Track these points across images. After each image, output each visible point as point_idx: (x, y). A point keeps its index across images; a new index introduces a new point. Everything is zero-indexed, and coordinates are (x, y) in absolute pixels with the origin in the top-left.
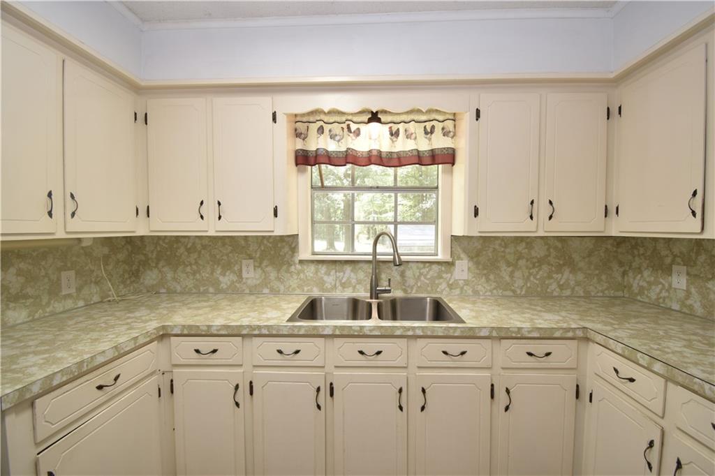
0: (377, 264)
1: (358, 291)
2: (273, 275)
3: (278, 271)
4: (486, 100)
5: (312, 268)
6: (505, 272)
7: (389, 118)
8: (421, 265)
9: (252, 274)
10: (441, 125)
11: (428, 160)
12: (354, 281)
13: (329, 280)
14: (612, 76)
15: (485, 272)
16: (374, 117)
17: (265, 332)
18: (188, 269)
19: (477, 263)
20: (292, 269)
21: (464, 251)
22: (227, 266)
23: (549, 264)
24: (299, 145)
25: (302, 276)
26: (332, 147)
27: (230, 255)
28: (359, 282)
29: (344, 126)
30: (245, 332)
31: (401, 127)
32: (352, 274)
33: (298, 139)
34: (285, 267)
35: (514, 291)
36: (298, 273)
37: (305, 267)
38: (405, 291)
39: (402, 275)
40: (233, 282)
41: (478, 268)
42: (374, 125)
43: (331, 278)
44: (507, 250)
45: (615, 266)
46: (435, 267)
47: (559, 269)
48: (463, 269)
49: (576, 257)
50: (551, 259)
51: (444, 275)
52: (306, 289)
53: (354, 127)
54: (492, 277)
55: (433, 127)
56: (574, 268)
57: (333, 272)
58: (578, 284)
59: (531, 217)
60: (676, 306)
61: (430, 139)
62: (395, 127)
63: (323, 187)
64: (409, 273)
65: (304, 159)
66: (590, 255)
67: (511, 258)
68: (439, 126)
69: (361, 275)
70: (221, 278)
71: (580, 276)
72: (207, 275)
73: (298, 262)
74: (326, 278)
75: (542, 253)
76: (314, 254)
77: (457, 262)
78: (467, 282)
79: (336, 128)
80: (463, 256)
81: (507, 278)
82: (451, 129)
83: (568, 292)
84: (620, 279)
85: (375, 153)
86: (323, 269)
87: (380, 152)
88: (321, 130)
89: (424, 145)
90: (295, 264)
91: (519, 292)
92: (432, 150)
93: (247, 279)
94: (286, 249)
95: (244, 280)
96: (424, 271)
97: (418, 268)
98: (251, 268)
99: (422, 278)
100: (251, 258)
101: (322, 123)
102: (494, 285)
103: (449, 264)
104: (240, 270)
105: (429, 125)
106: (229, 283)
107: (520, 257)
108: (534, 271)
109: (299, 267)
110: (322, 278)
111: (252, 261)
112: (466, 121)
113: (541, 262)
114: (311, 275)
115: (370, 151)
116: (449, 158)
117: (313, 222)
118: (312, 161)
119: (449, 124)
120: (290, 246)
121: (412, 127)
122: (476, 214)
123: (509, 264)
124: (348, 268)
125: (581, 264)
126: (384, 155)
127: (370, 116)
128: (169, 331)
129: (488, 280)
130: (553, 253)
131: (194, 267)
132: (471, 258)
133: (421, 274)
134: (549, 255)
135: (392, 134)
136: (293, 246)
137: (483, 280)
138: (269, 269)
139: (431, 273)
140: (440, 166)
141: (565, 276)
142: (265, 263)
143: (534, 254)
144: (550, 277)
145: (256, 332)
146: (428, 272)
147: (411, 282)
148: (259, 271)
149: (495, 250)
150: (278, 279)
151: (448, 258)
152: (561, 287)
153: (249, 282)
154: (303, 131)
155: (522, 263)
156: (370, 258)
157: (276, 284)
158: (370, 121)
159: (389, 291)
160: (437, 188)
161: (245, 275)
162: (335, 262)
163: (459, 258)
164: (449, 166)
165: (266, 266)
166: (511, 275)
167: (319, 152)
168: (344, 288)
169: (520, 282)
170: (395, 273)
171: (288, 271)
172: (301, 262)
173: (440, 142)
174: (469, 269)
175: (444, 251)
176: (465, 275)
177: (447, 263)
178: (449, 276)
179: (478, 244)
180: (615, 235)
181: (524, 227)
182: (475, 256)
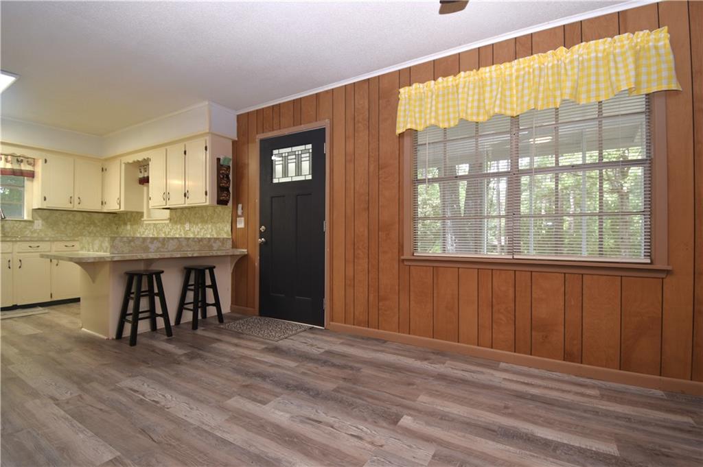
4: (48, 157)
6: (62, 226)
8: (14, 222)
10: (26, 160)
11: (19, 174)
14: (103, 158)
15: (51, 226)
19: (47, 222)
23: (84, 224)
31: (4, 157)
35: (67, 235)
41: (47, 224)
44: (63, 217)
45: (114, 225)
46: (22, 223)
47: (89, 226)
48: (39, 224)
49: (96, 221)
50: (84, 221)
51: (28, 227)
54: (55, 228)
55: (21, 160)
56: (95, 225)
58: (97, 231)
59: (71, 203)
61: (20, 165)
64: (6, 226)
66: (102, 220)
67: (65, 220)
68: (24, 160)
71: (98, 229)
75: (81, 219)
77: (36, 221)
78: (41, 230)
80: (39, 218)
81: (63, 229)
82: (32, 163)
89: (16, 167)
91: (69, 235)
92: (21, 170)
96: (17, 225)
99: (15, 228)
102: (56, 232)
103: (31, 222)
105: (19, 158)
107: (70, 220)
108: (76, 226)
112: (40, 163)
113: (80, 223)
116: (30, 175)
119: (31, 160)
121: (10, 158)
122: (45, 199)
123: (64, 223)
125: (99, 224)
129: (53, 230)
130: (85, 219)
132: (43, 220)
137: (50, 229)
139: (20, 226)
140: (25, 177)
141: (92, 228)
143: (76, 219)
144: (84, 228)
149: (56, 217)
151: (30, 219)
152: (90, 233)
155: (70, 223)
160: (24, 187)
163: (37, 220)
164: (30, 178)
166: (65, 228)
169: (69, 231)
173: (26, 167)
174: (42, 224)
175: (28, 216)
176: (40, 227)
177: (29, 221)
178: (31, 227)
179: (47, 214)
180: (105, 211)
181: (69, 207)
182: (45, 219)
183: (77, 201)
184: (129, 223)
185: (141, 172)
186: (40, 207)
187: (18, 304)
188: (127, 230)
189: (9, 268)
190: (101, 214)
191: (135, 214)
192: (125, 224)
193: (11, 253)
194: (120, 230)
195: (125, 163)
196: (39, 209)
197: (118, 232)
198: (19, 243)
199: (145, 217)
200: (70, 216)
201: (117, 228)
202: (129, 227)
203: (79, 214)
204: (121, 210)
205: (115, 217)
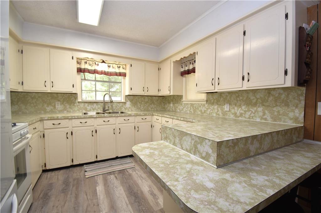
0: (105, 103)
1: (98, 111)
2: (68, 106)
3: (70, 105)
4: (133, 62)
5: (83, 104)
6: (139, 105)
7: (108, 62)
8: (117, 103)
9: (60, 106)
10: (122, 66)
11: (119, 75)
12: (97, 108)
13: (89, 108)
14: (159, 61)
15: (134, 105)
16: (103, 62)
17: (76, 117)
18: (32, 105)
19: (132, 103)
20: (75, 104)
21: (129, 99)
22: (49, 104)
24: (79, 66)
25: (79, 107)
26: (90, 68)
27: (51, 100)
28: (99, 108)
29: (94, 62)
30: (70, 118)
31: (111, 65)
32: (96, 106)
33: (78, 64)
34: (72, 104)
35: (141, 110)
36: (78, 106)
37: (80, 104)
38: (113, 110)
39: (112, 106)
40: (52, 109)
41: (132, 104)
42: (103, 64)
43: (89, 107)
44: (139, 99)
45: (162, 103)
46: (121, 104)
48: (128, 104)
49: (154, 101)
50: (149, 102)
51: (124, 106)
52: (80, 111)
53: (97, 63)
54: (136, 106)
55: (120, 66)
56: (154, 104)
57: (90, 105)
58: (155, 107)
59: (143, 91)
60: (171, 110)
61: (119, 69)
62: (109, 65)
63: (85, 79)
64: (114, 106)
65: (80, 70)
66: (157, 101)
67: (140, 101)
68: (121, 66)
69: (99, 106)
70: (47, 108)
71: (155, 106)
72: (41, 107)
73: (77, 102)
74: (87, 107)
75: (147, 100)
76: (82, 100)
77: (127, 102)
78: (129, 108)
79: (91, 62)
80: (128, 101)
81: (139, 107)
82: (125, 67)
83: (153, 110)
84: (163, 106)
85: (103, 71)
86: (87, 105)
87: (105, 71)
88: (86, 63)
89: (117, 71)
90: (76, 103)
92: (120, 72)
93: (58, 108)
94: (73, 98)
95: (56, 109)
96: (118, 105)
97: (116, 104)
98: (59, 104)
99: (118, 107)
100: (59, 101)
101: (86, 61)
103: (125, 103)
104: (55, 105)
105: (119, 66)
106: (50, 110)
107: (142, 101)
108: (145, 105)
109: (78, 104)
110: (86, 107)
111: (59, 102)
112: (128, 66)
114: (82, 106)
115: (102, 71)
116: (124, 75)
117: (82, 90)
118: (82, 71)
119: (124, 66)
120: (74, 97)
121: (114, 65)
122: (131, 89)
123: (140, 103)
124: (95, 105)
125: (156, 103)
126: (106, 72)
127: (102, 61)
128: (43, 119)
129: (135, 107)
130: (150, 100)
131: (35, 104)
132: (130, 102)
133: (117, 106)
134: (148, 101)
135: (108, 67)
136: (76, 97)
137: (134, 107)
138: (67, 105)
139: (120, 105)
140: (122, 77)
141: (152, 106)
142: (65, 103)
144: (149, 106)
145: (74, 118)
146: (119, 105)
147: (115, 108)
148: (63, 105)
149: (136, 99)
150: (70, 108)
151: (124, 101)
152: (151, 108)
153: (59, 109)
154: (80, 62)
155: (143, 103)
156: (103, 101)
157: (69, 110)
158: (102, 62)
159: (108, 110)
160: (121, 82)
161: (57, 107)
162: (90, 102)
163: (127, 101)
164: (124, 77)
165: (65, 104)
166: (140, 106)
167: (86, 69)
168: (94, 110)
169: (142, 108)
170: (110, 105)
171: (74, 105)
172: (79, 102)
173: (122, 70)
174: (130, 104)
175: (123, 100)
176: (129, 106)
177: (124, 102)
178: (125, 106)
179: (132, 98)
180: (160, 95)
181: (142, 93)
182: (131, 101)
183: (146, 90)
184: (172, 102)
185: (182, 67)
186: (129, 94)
187: (119, 156)
188: (170, 107)
189: (114, 133)
190: (157, 97)
191: (176, 97)
192: (169, 103)
193: (115, 124)
194: (166, 106)
195: (174, 62)
196: (129, 95)
197: (165, 108)
198: (119, 118)
199: (184, 99)
200: (142, 99)
201: (164, 105)
202: (172, 105)
203: (146, 97)
204: (171, 94)
205: (163, 98)
